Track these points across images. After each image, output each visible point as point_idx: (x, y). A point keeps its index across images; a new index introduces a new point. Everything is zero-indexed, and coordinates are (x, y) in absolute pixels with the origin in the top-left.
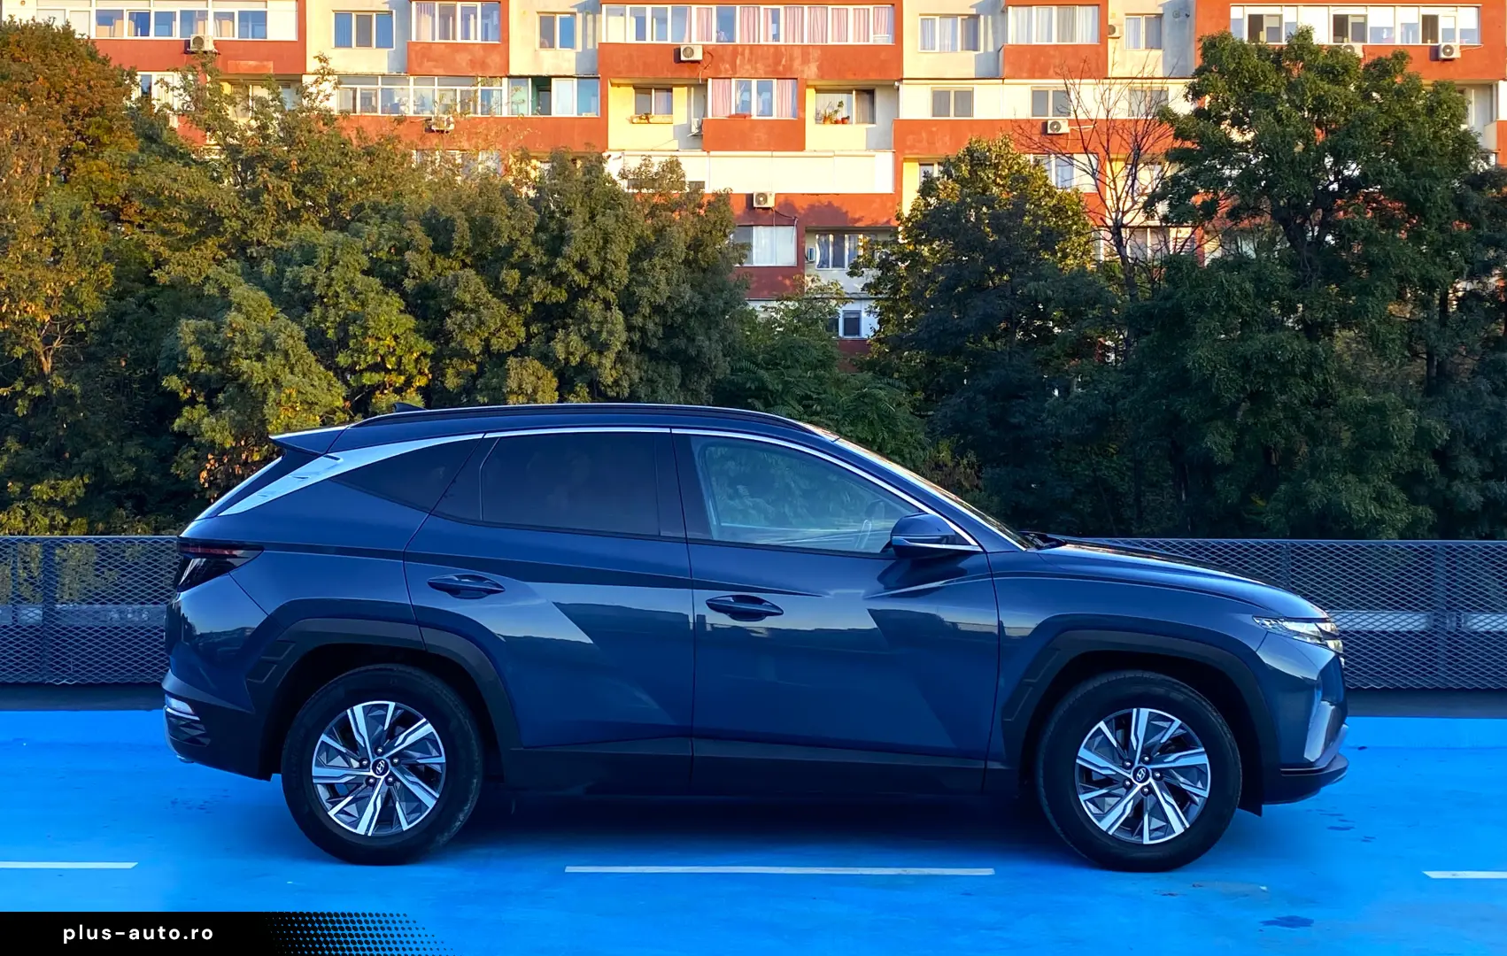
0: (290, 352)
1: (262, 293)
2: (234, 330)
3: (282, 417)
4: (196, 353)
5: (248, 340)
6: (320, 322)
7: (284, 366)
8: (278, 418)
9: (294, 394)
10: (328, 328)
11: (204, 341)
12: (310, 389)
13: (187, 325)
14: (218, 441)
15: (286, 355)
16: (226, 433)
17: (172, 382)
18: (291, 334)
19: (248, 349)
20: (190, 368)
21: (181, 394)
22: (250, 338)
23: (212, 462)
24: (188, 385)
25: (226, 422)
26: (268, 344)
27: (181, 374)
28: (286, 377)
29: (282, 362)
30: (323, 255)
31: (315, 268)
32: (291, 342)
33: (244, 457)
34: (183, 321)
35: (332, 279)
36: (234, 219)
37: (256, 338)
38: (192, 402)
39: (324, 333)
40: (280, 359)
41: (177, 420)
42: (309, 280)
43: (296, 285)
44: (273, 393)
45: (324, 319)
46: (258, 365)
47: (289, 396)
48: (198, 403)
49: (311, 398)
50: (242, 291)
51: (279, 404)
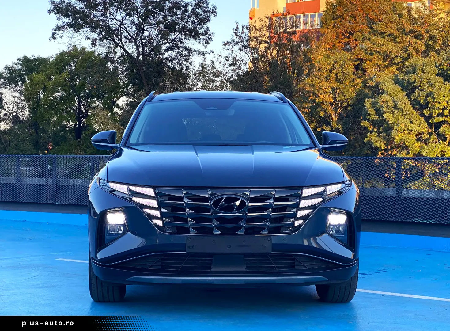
0: (404, 109)
1: (398, 87)
2: (383, 102)
3: (399, 136)
4: (371, 111)
5: (388, 106)
6: (417, 97)
7: (402, 115)
8: (398, 137)
9: (404, 127)
10: (421, 99)
11: (375, 107)
12: (409, 124)
13: (368, 101)
14: (379, 147)
15: (402, 111)
16: (382, 143)
17: (365, 124)
18: (404, 102)
19: (388, 109)
20: (371, 118)
21: (369, 128)
22: (389, 105)
23: (380, 155)
24: (371, 125)
25: (382, 139)
26: (395, 107)
27: (368, 120)
28: (401, 120)
29: (401, 114)
30: (419, 69)
31: (416, 74)
32: (404, 105)
33: (390, 153)
34: (366, 99)
35: (422, 79)
36: (399, 58)
37: (391, 104)
38: (372, 132)
39: (420, 101)
40: (400, 113)
41: (366, 138)
42: (413, 80)
43: (408, 82)
44: (395, 127)
45: (419, 95)
46: (392, 115)
47: (401, 128)
48: (374, 131)
49: (410, 128)
50: (390, 86)
51: (398, 131)
